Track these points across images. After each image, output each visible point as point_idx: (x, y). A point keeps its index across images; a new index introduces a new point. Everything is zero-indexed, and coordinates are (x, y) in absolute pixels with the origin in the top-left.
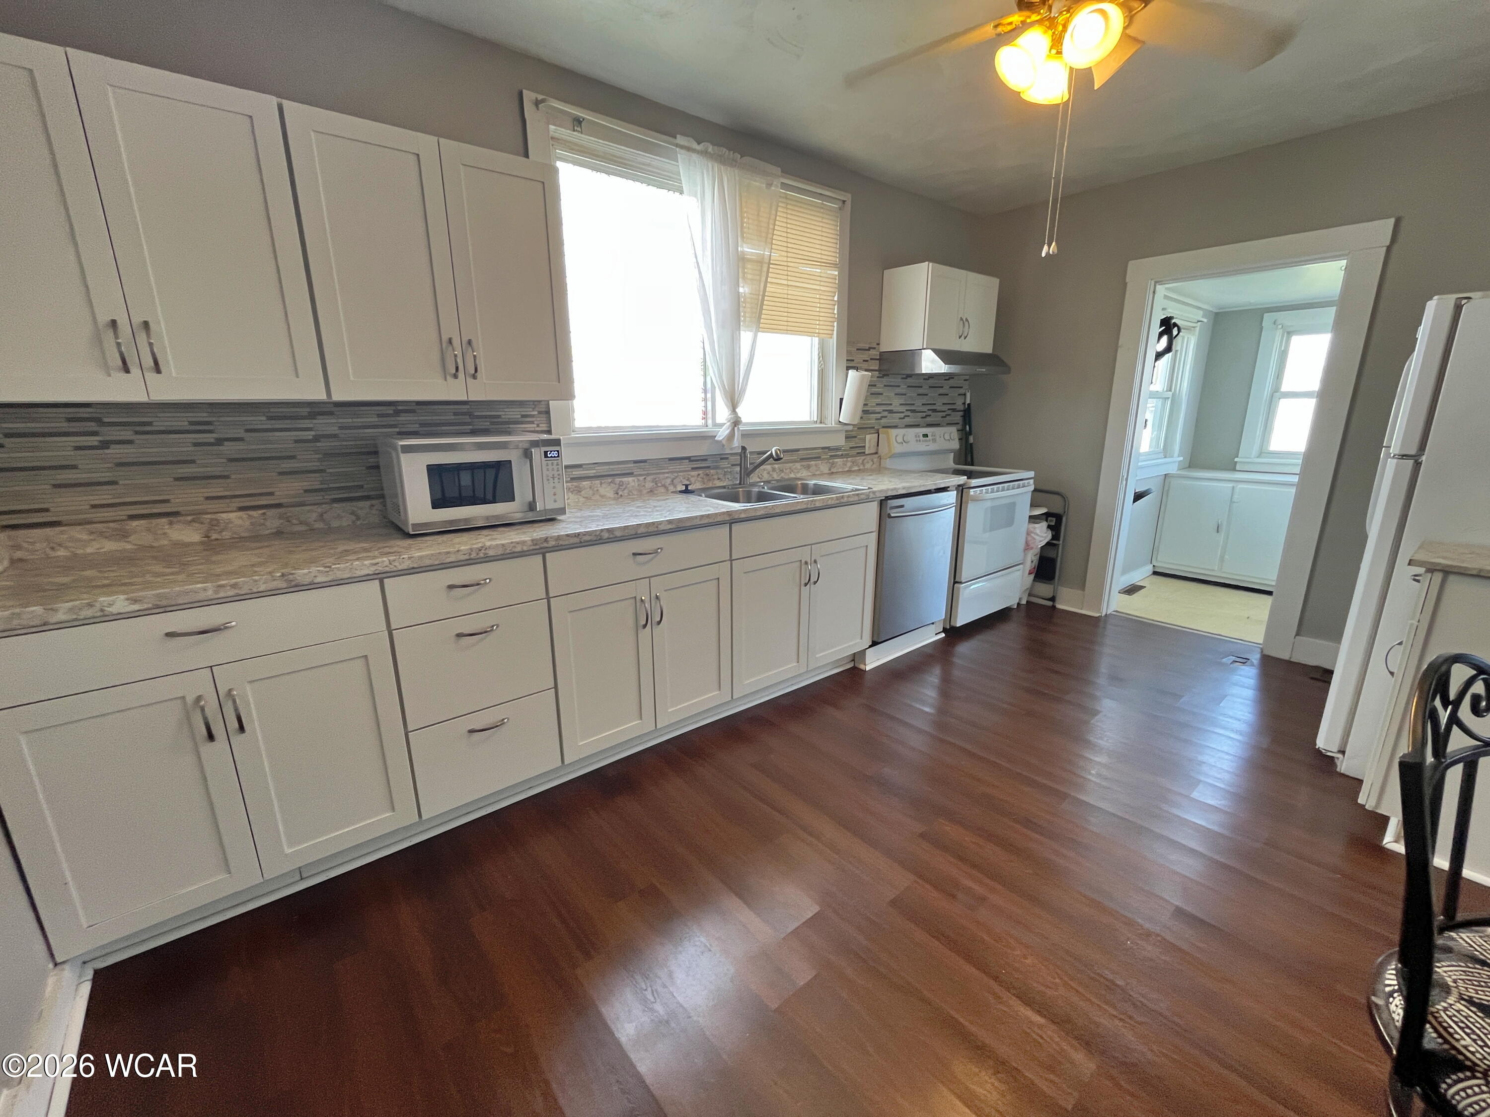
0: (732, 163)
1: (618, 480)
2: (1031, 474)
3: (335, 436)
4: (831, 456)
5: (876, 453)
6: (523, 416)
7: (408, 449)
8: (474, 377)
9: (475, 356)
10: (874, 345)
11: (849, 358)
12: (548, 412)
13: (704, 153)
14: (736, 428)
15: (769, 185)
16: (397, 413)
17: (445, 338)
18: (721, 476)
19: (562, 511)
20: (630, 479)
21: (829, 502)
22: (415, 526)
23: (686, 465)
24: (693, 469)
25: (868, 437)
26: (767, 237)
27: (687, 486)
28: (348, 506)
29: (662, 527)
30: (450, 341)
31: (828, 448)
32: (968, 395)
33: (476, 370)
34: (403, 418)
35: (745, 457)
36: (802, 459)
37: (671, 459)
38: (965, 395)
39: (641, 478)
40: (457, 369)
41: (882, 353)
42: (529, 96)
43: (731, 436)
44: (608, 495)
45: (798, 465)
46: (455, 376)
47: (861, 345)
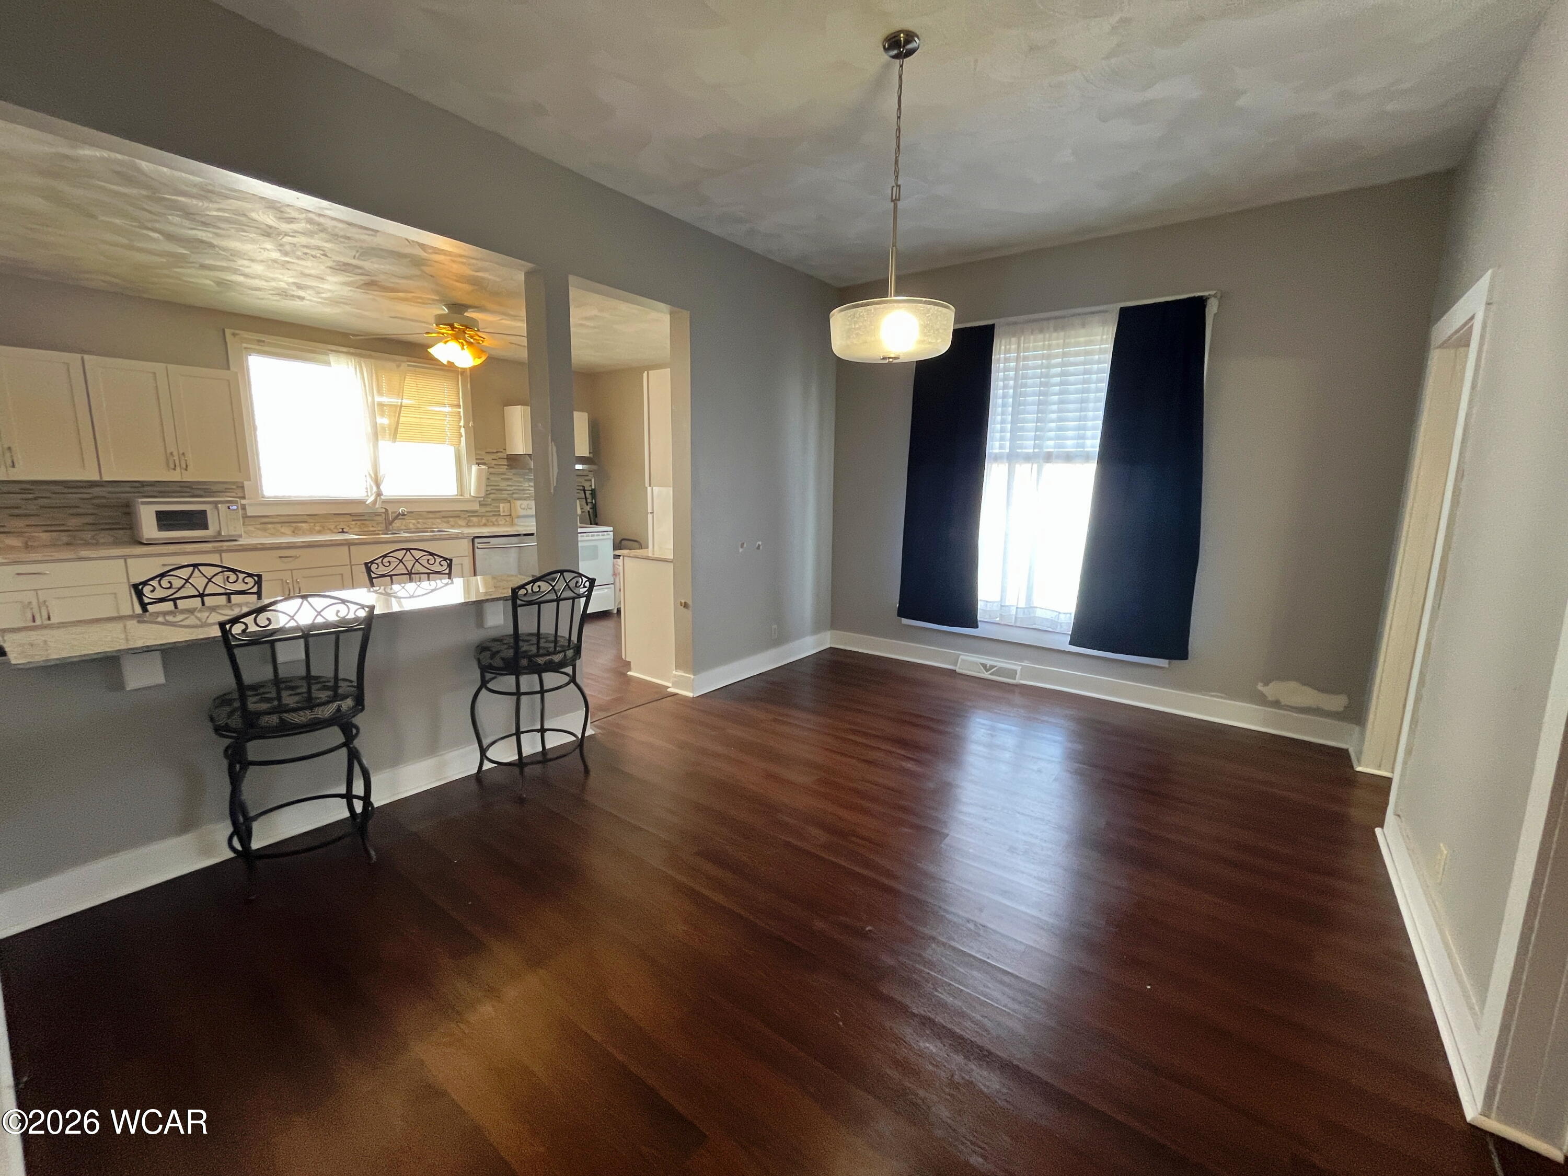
0: (370, 357)
1: (294, 525)
2: (611, 529)
3: (104, 497)
4: (469, 516)
5: (510, 515)
6: (226, 489)
7: (143, 503)
8: (186, 470)
9: (186, 460)
10: (502, 450)
11: (478, 457)
12: (243, 487)
13: (348, 353)
14: (378, 498)
15: (398, 366)
16: (143, 486)
17: (169, 452)
18: (374, 525)
19: (241, 536)
20: (303, 525)
21: (425, 538)
22: (147, 539)
23: (349, 518)
24: (353, 520)
25: (501, 505)
26: (400, 394)
27: (343, 529)
28: (111, 532)
29: (298, 544)
30: (171, 453)
31: (466, 511)
32: (593, 480)
33: (187, 466)
34: (146, 489)
35: (388, 514)
36: (443, 517)
37: (335, 514)
38: (591, 480)
39: (312, 524)
40: (175, 466)
41: (508, 455)
42: (228, 332)
43: (375, 502)
44: (288, 533)
45: (438, 520)
46: (174, 469)
47: (489, 450)
